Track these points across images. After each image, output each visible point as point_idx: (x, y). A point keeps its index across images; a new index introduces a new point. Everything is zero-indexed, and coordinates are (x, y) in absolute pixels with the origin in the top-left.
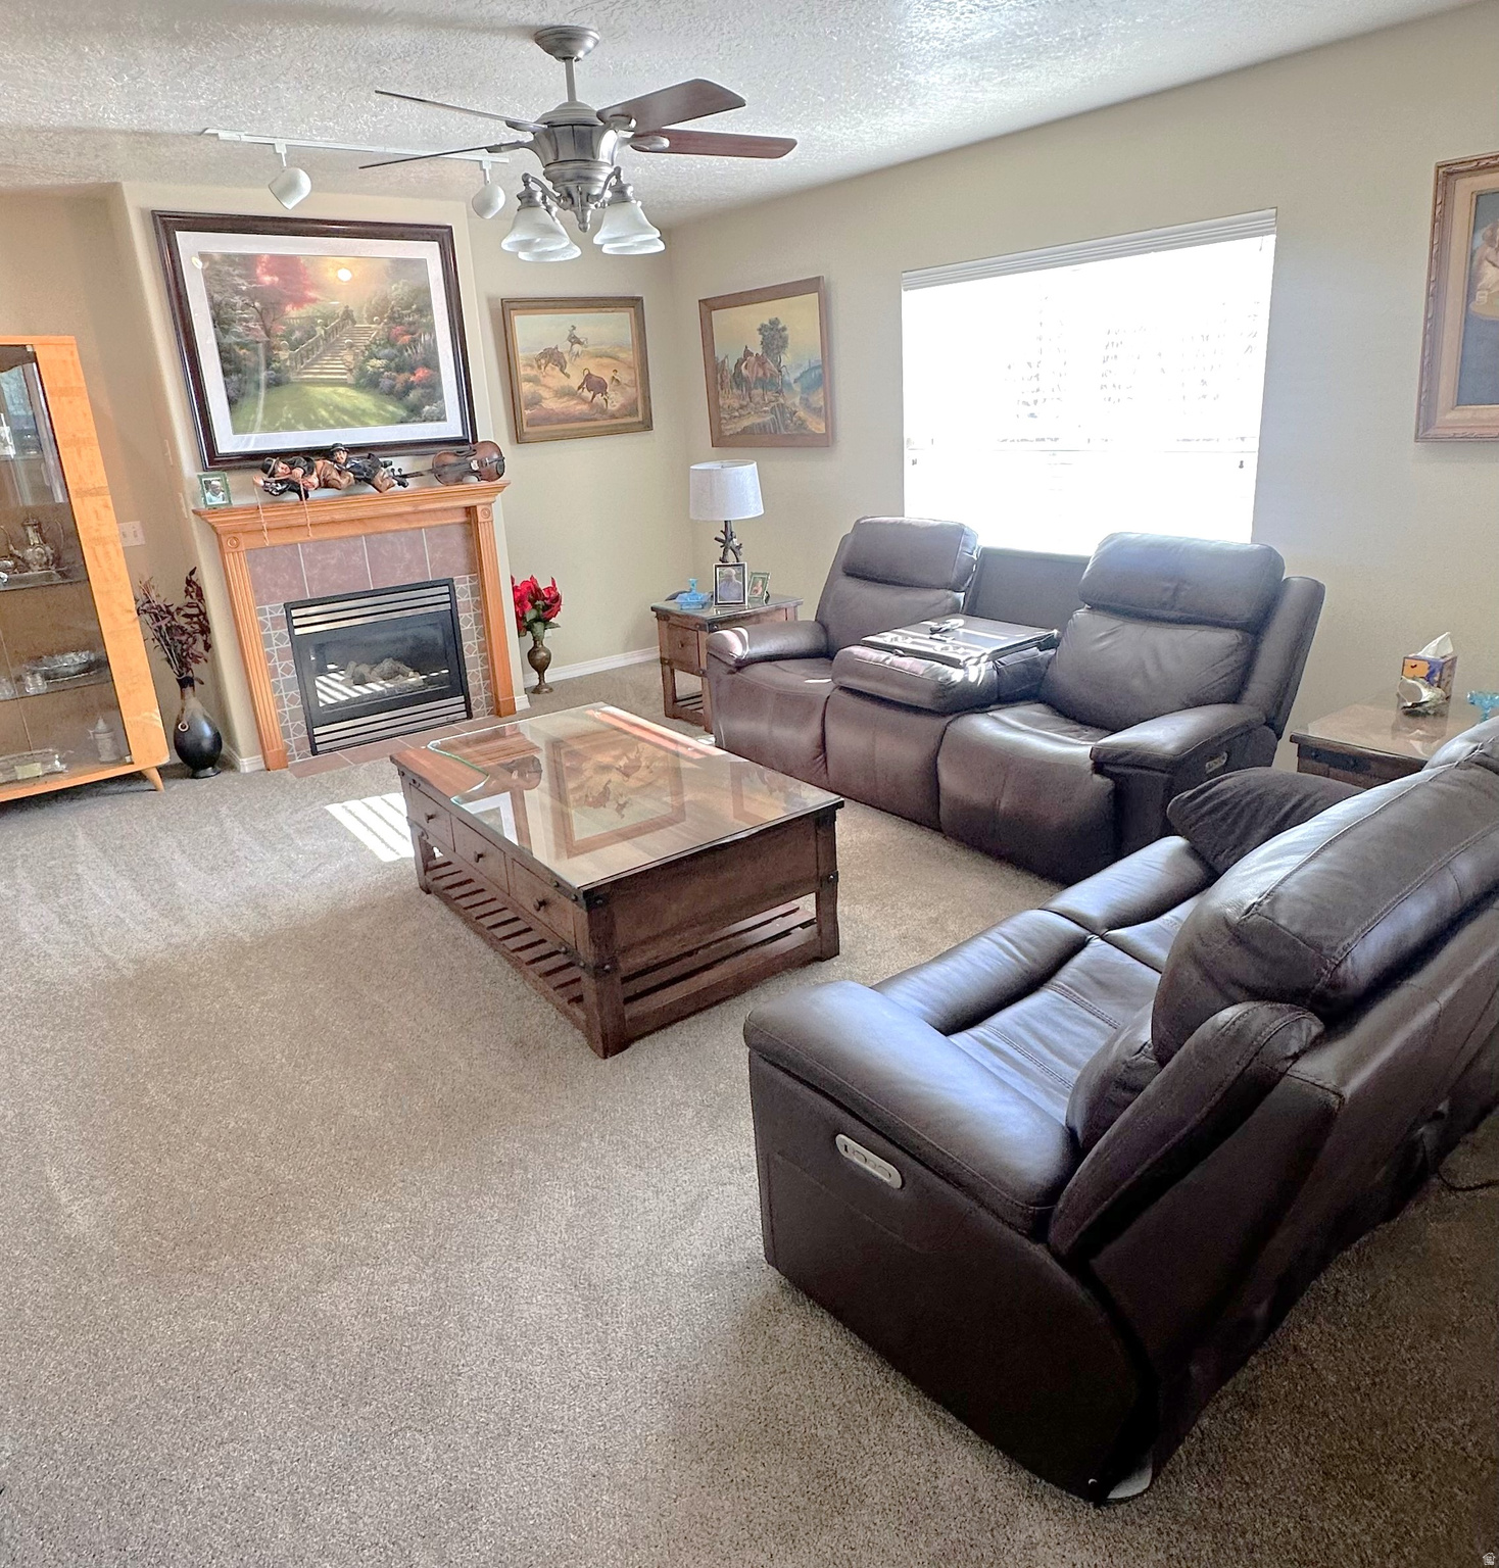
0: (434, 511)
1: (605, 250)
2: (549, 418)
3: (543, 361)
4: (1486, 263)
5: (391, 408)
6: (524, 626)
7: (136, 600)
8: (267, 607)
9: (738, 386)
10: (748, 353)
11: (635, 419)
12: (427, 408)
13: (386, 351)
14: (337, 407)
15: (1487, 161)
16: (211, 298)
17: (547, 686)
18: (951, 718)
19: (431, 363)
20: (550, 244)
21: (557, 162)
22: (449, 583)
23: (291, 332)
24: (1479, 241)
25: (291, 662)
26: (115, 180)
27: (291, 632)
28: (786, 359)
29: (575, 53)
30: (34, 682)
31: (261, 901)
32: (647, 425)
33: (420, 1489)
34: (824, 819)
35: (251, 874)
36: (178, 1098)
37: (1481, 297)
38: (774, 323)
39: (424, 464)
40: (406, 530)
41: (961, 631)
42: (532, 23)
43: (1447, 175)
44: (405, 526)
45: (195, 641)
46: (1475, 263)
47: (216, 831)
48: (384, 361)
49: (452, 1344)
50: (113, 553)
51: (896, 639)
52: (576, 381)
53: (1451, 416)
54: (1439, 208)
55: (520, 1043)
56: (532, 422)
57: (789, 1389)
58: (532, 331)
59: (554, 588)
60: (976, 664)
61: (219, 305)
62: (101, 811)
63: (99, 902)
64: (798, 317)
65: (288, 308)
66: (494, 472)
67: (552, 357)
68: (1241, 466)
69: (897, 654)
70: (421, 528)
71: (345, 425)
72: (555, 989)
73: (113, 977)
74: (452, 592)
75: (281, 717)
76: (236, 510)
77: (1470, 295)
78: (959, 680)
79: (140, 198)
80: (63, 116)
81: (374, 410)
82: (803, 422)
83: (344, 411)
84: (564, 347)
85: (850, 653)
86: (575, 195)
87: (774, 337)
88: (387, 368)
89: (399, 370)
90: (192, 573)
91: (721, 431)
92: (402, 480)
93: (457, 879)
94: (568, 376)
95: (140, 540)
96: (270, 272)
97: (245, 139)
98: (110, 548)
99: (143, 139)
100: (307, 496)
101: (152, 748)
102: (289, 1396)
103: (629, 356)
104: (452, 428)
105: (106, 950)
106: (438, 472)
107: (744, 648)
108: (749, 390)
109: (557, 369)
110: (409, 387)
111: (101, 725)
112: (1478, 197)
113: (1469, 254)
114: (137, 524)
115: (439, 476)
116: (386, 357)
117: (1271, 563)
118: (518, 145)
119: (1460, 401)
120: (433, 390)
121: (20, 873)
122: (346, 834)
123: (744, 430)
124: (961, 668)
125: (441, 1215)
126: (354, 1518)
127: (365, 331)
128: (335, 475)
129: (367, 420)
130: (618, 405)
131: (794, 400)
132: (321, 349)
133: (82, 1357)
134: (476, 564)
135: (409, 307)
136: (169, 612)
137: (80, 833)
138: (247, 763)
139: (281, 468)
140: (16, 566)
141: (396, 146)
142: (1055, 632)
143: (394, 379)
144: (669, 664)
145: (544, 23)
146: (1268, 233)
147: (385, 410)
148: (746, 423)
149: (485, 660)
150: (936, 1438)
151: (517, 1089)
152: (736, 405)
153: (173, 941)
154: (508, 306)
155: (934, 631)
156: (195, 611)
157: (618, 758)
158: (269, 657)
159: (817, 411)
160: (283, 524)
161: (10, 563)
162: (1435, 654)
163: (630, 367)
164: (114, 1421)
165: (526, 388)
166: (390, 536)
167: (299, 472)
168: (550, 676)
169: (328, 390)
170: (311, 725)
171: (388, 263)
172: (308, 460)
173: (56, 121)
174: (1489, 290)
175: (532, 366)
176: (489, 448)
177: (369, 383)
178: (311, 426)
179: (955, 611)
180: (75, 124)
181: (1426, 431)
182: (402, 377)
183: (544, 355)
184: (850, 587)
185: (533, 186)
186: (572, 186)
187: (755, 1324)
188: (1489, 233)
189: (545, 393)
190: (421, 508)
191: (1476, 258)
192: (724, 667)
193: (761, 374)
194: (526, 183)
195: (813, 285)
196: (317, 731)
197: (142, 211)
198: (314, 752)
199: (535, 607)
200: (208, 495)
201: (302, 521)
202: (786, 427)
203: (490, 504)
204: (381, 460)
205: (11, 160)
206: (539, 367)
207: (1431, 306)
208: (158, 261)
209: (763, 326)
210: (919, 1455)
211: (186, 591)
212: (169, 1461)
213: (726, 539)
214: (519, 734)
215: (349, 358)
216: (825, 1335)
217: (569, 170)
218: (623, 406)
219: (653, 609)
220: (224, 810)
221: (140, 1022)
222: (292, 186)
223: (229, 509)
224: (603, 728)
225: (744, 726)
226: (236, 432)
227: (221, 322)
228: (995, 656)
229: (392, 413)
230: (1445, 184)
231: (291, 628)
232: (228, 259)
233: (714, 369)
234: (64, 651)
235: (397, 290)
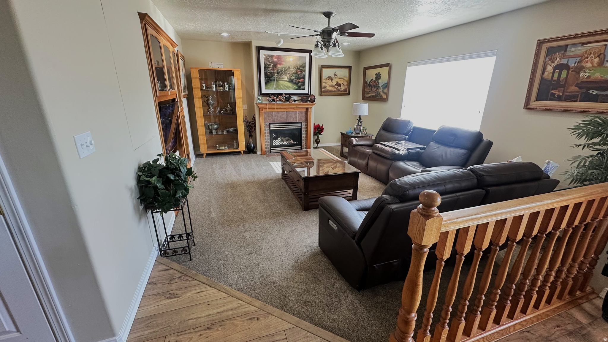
0: (300, 108)
1: (333, 56)
2: (328, 91)
3: (328, 79)
4: (548, 65)
5: (295, 86)
6: (315, 134)
7: (244, 119)
8: (266, 123)
9: (369, 87)
10: (372, 79)
11: (346, 93)
12: (302, 87)
13: (295, 75)
14: (284, 86)
15: (563, 37)
16: (265, 63)
17: (318, 147)
18: (394, 161)
19: (304, 78)
20: (320, 54)
21: (324, 38)
22: (301, 123)
23: (278, 70)
24: (547, 59)
25: (269, 135)
26: (251, 40)
27: (270, 129)
28: (380, 81)
29: (330, 17)
30: (225, 132)
31: (254, 176)
32: (349, 94)
33: (252, 261)
34: (356, 175)
35: (254, 171)
36: (232, 202)
37: (546, 74)
38: (379, 73)
39: (300, 98)
40: (294, 111)
41: (404, 144)
42: (322, 11)
43: (540, 43)
44: (294, 110)
45: (253, 128)
46: (545, 65)
47: (250, 163)
48: (295, 77)
49: (263, 245)
50: (241, 110)
51: (387, 143)
52: (334, 83)
53: (535, 103)
54: (537, 51)
55: (290, 206)
56: (324, 92)
57: (315, 265)
58: (327, 73)
59: (323, 127)
60: (403, 150)
61: (266, 64)
62: (232, 157)
63: (228, 171)
64: (384, 72)
65: (278, 66)
66: (313, 101)
67: (330, 78)
68: (479, 112)
69: (386, 146)
70: (297, 111)
71: (286, 89)
72: (298, 198)
73: (227, 183)
74: (301, 125)
75: (266, 145)
76: (263, 104)
77: (543, 73)
78: (397, 153)
79: (255, 44)
80: (242, 29)
81: (291, 87)
82: (382, 95)
83: (286, 86)
84: (333, 76)
85: (376, 145)
86: (327, 45)
87: (378, 76)
88: (295, 78)
89: (297, 79)
90: (254, 115)
91: (364, 97)
92: (295, 101)
93: (287, 177)
94: (333, 82)
95: (247, 108)
96: (276, 58)
97: (273, 33)
98: (241, 109)
99: (255, 33)
100: (276, 102)
101: (242, 147)
102: (237, 245)
103: (347, 79)
104: (306, 91)
105: (228, 179)
106: (302, 100)
107: (356, 142)
108: (371, 88)
109: (331, 81)
110: (299, 82)
111: (235, 142)
112: (548, 48)
113: (544, 63)
114: (247, 105)
115: (302, 101)
116: (295, 76)
117: (479, 136)
118: (318, 35)
119: (537, 99)
120: (304, 83)
121: (217, 164)
122: (272, 167)
123: (369, 96)
124: (399, 151)
125: (267, 227)
126: (241, 262)
127: (292, 71)
128: (282, 99)
129: (290, 88)
130: (343, 89)
131: (380, 91)
132: (283, 74)
133: (210, 232)
134: (307, 120)
135: (301, 66)
136: (249, 122)
137: (228, 160)
138: (259, 153)
139: (272, 96)
140: (225, 110)
141: (300, 34)
142: (425, 146)
143: (296, 81)
144: (343, 145)
145: (324, 11)
146: (494, 56)
147: (293, 87)
148: (370, 95)
149: (306, 140)
150: (338, 278)
151: (286, 212)
152: (368, 91)
153: (238, 179)
154: (322, 67)
155: (397, 143)
156: (254, 123)
157: (332, 165)
158: (265, 133)
159: (385, 93)
160: (271, 107)
161: (224, 110)
162: (516, 161)
163: (347, 81)
164: (212, 241)
165: (323, 84)
166: (291, 112)
167: (275, 98)
168: (319, 145)
169: (283, 82)
170: (271, 147)
171: (298, 57)
172: (277, 95)
173: (241, 30)
174: (548, 72)
175: (325, 80)
176: (313, 96)
177: (291, 81)
178: (279, 89)
179: (405, 139)
180: (244, 30)
181: (527, 105)
182: (298, 80)
183: (328, 78)
184: (383, 132)
185: (319, 43)
186: (326, 43)
187: (313, 256)
188: (550, 58)
189: (327, 86)
190: (297, 107)
191: (546, 64)
192: (351, 146)
193: (374, 84)
194: (317, 42)
195: (388, 65)
196: (272, 149)
197: (255, 46)
198: (271, 153)
199: (318, 130)
200: (259, 100)
201: (274, 107)
202: (378, 96)
203: (311, 108)
204: (291, 97)
205: (234, 37)
206: (327, 80)
207: (532, 75)
208: (256, 56)
209: (376, 74)
210: (333, 280)
211: (253, 118)
212: (218, 248)
213: (359, 120)
214: (310, 156)
215: (288, 76)
216: (325, 260)
217: (326, 40)
218: (344, 90)
219: (341, 133)
220: (252, 160)
221: (230, 190)
222: (280, 42)
223: (262, 104)
224: (329, 158)
225: (353, 159)
226: (265, 89)
227: (266, 68)
228: (408, 149)
229: (295, 87)
230: (539, 45)
231: (270, 128)
232: (269, 56)
233: (365, 82)
234: (231, 127)
235: (299, 63)
